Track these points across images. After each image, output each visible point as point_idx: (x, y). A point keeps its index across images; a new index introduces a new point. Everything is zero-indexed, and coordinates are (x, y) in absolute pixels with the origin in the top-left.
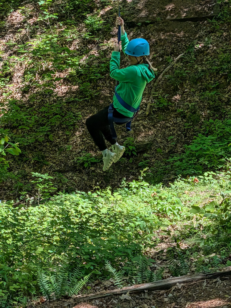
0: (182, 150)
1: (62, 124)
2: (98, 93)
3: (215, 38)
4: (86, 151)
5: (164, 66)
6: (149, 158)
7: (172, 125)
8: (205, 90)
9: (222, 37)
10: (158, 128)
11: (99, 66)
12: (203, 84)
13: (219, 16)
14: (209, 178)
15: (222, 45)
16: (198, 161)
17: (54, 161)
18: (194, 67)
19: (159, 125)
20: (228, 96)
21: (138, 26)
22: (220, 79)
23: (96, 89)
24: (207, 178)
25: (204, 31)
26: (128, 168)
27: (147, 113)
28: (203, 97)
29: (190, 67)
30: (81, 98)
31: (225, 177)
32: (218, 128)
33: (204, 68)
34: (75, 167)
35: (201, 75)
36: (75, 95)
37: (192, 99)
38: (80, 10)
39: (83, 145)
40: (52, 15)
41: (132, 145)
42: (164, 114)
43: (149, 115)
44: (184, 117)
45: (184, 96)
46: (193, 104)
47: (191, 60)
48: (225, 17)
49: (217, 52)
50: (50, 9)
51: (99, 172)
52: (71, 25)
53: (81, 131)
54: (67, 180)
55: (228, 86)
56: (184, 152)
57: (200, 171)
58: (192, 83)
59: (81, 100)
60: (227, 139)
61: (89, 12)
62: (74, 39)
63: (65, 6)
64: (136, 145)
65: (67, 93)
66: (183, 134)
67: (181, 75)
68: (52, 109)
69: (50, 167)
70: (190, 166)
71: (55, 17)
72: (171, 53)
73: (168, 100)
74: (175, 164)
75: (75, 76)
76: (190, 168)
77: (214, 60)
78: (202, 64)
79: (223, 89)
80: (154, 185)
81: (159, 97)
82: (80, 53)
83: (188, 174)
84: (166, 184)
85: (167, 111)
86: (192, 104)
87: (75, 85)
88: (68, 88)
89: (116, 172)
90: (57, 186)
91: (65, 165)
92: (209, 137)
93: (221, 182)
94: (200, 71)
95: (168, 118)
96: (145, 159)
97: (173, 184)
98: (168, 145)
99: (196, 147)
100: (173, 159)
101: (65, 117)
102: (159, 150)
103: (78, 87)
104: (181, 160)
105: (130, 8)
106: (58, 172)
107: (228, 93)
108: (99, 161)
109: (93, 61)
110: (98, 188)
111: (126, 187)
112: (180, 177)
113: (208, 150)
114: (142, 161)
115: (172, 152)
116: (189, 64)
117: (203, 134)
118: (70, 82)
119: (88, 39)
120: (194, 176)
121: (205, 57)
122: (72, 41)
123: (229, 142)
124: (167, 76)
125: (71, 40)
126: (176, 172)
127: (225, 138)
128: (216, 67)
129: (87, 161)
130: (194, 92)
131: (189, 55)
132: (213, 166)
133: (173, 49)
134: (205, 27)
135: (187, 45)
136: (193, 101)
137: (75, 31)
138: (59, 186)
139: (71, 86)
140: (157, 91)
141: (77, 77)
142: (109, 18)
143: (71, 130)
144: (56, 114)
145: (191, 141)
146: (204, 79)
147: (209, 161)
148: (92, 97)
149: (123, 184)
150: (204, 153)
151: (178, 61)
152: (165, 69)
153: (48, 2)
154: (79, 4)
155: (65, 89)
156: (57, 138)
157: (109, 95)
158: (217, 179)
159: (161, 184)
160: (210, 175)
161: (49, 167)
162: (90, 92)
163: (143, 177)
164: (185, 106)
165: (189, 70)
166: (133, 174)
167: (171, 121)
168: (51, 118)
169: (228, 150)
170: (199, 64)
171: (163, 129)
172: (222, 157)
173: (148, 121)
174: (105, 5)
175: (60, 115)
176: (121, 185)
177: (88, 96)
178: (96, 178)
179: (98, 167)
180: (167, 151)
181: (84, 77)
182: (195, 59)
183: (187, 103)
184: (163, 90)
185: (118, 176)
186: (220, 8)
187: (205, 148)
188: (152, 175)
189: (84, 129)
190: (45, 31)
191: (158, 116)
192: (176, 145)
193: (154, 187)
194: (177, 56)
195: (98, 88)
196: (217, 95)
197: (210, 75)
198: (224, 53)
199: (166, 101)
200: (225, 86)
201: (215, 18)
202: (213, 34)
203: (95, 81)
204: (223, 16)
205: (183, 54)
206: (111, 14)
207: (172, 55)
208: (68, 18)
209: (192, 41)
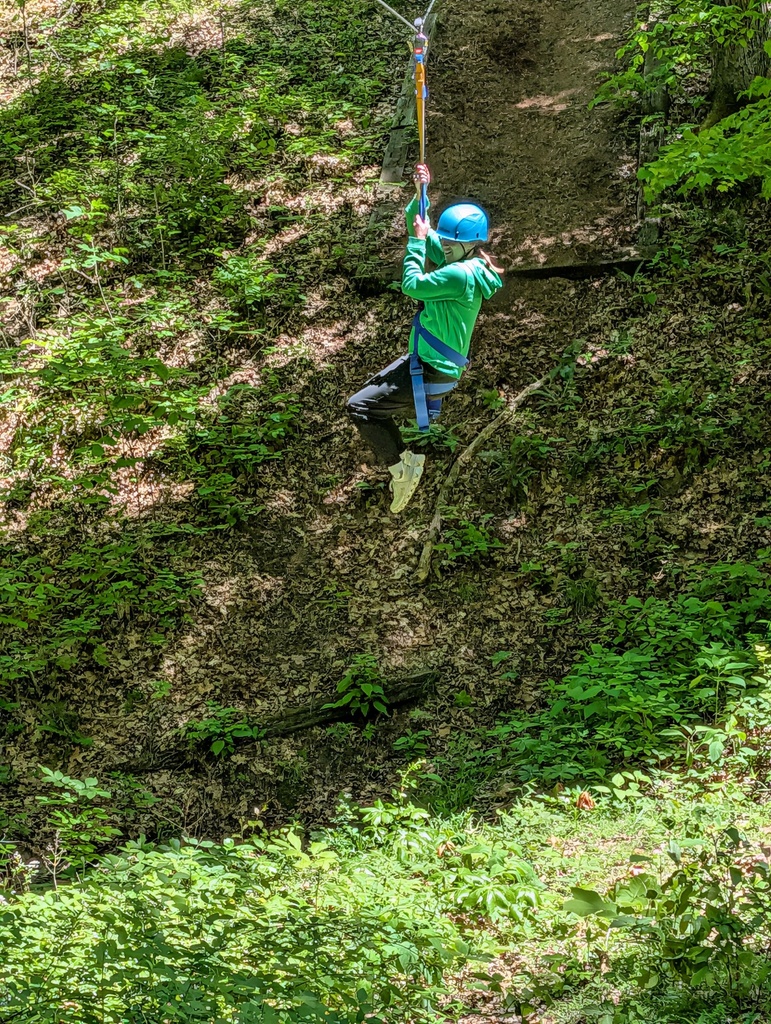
0: (537, 699)
1: (139, 612)
2: (260, 509)
3: (644, 332)
4: (217, 700)
5: (477, 420)
6: (427, 723)
7: (504, 615)
8: (613, 499)
9: (665, 330)
10: (458, 625)
11: (263, 421)
12: (606, 480)
13: (655, 261)
14: (628, 793)
15: (666, 356)
16: (590, 735)
17: (110, 735)
18: (576, 425)
19: (463, 614)
20: (686, 521)
21: (392, 291)
22: (659, 464)
23: (254, 494)
24: (621, 794)
26: (359, 758)
27: (423, 575)
28: (605, 523)
29: (564, 424)
30: (202, 524)
31: (681, 791)
32: (657, 626)
33: (610, 430)
34: (181, 755)
35: (599, 452)
36: (184, 514)
37: (570, 529)
38: (200, 239)
39: (207, 680)
40: (107, 253)
41: (373, 681)
42: (476, 577)
43: (427, 581)
44: (545, 589)
45: (544, 518)
46: (574, 545)
47: (565, 405)
48: (675, 266)
49: (651, 379)
50: (101, 234)
51: (263, 770)
52: (169, 286)
53: (204, 634)
54: (151, 800)
55: (687, 488)
56: (544, 705)
57: (597, 771)
58: (569, 477)
59: (202, 532)
60: (687, 664)
61: (230, 245)
62: (181, 333)
63: (151, 225)
64: (384, 681)
65: (155, 507)
66: (542, 645)
67: (534, 452)
68: (106, 561)
69: (98, 754)
70: (565, 753)
71: (118, 258)
72: (501, 382)
73: (491, 533)
74: (515, 744)
75: (184, 452)
76: (564, 759)
77: (642, 403)
78: (600, 418)
79: (671, 497)
80: (445, 817)
81: (463, 523)
82: (202, 376)
83: (559, 778)
84: (488, 813)
85: (488, 570)
86: (569, 545)
87: (182, 482)
88: (161, 491)
89: (319, 772)
90: (118, 819)
91: (146, 748)
92: (627, 656)
93: (668, 806)
94: (594, 438)
95: (491, 591)
96: (417, 726)
97: (511, 814)
98: (490, 682)
99: (585, 689)
100: (507, 729)
101: (150, 589)
102: (460, 696)
103: (191, 487)
104: (535, 732)
105: (367, 232)
106: (122, 772)
107: (687, 510)
108: (262, 735)
109: (242, 403)
110: (257, 827)
111: (352, 823)
112: (531, 791)
113: (625, 698)
114: (406, 735)
115: (505, 706)
116: (560, 415)
117: (609, 645)
118: (168, 472)
119: (228, 332)
120: (578, 787)
121: (611, 393)
122: (175, 338)
123: (693, 672)
124: (488, 455)
125: (170, 334)
126: (520, 772)
127: (680, 660)
128: (647, 428)
129: (222, 735)
130: (576, 508)
131: (559, 388)
132: (642, 754)
133: (508, 365)
134: (609, 298)
135: (552, 355)
136: (572, 537)
137: (185, 306)
138: (124, 819)
139: (169, 484)
140: (455, 503)
141: (191, 454)
142: (295, 265)
143: (167, 629)
144: (120, 578)
145: (566, 669)
146: (609, 464)
147: (626, 735)
148: (238, 519)
149: (342, 814)
150: (612, 708)
151: (522, 407)
152: (480, 430)
153: (95, 211)
154: (199, 219)
155: (150, 494)
156: (119, 656)
157: (295, 515)
158: (653, 797)
159: (468, 814)
160: (631, 784)
161: (93, 754)
162: (232, 504)
163: (409, 790)
164: (548, 552)
165: (560, 436)
166: (374, 776)
167: (500, 603)
168: (101, 591)
169: (689, 699)
170: (591, 418)
171: (476, 629)
172: (669, 722)
173: (426, 600)
174: (285, 223)
175: (130, 579)
176: (334, 814)
177: (225, 517)
178: (252, 791)
179: (259, 753)
180: (489, 700)
181: (212, 457)
182: (578, 399)
183: (555, 543)
184: (477, 499)
185: (324, 784)
186: (660, 237)
187: (615, 693)
188: (439, 779)
189: (211, 627)
190: (85, 306)
191: (457, 585)
192: (518, 682)
193: (446, 824)
194: (520, 388)
195: (261, 492)
196: (652, 517)
197: (628, 453)
198: (672, 380)
199: (484, 534)
200: (676, 487)
201: (644, 270)
202: (637, 320)
203: (249, 468)
204: (669, 264)
205: (538, 384)
206: (304, 253)
207: (505, 387)
208: (160, 265)
209: (570, 343)
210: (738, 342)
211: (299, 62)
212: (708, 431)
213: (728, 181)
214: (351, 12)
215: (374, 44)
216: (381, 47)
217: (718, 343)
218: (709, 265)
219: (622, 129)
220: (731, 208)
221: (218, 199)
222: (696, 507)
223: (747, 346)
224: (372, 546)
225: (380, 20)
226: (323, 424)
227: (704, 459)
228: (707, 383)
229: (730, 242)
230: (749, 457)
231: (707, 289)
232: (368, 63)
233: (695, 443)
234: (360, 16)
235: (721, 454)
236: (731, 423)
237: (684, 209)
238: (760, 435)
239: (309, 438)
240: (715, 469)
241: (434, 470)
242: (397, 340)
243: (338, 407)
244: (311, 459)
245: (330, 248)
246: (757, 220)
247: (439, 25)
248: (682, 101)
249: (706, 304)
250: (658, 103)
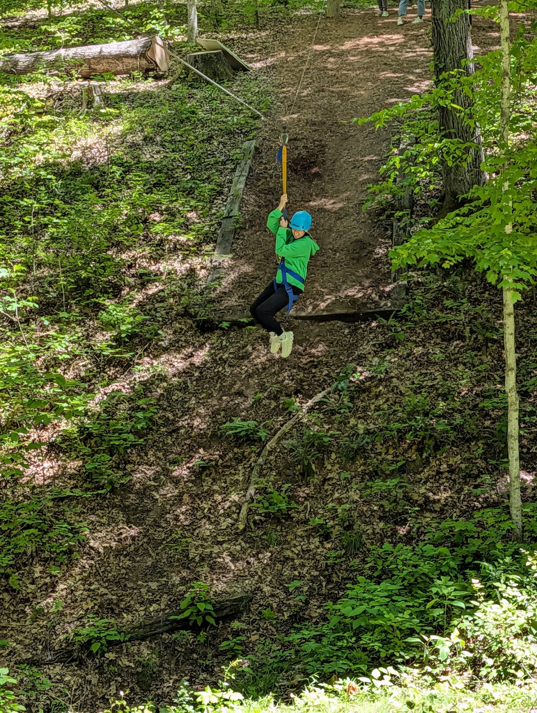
0: (320, 615)
1: (42, 551)
2: (128, 479)
3: (396, 359)
4: (96, 614)
6: (243, 631)
7: (298, 555)
8: (374, 475)
9: (410, 358)
10: (265, 562)
11: (131, 417)
12: (369, 461)
13: (404, 310)
14: (382, 682)
15: (411, 376)
16: (357, 641)
17: (20, 638)
18: (349, 423)
19: (269, 554)
20: (425, 491)
21: (222, 329)
22: (406, 451)
23: (125, 469)
24: (378, 683)
25: (371, 343)
26: (195, 656)
27: (241, 527)
28: (368, 491)
29: (340, 422)
30: (87, 490)
31: (420, 681)
32: (404, 565)
33: (372, 426)
34: (70, 653)
35: (364, 442)
36: (75, 482)
37: (344, 495)
38: (90, 292)
39: (89, 599)
40: (24, 301)
41: (205, 601)
42: (279, 528)
43: (244, 530)
44: (326, 537)
45: (326, 487)
46: (347, 506)
47: (341, 409)
48: (417, 314)
49: (401, 392)
50: (21, 287)
51: (127, 663)
52: (68, 323)
53: (87, 566)
54: (48, 684)
55: (425, 467)
56: (325, 619)
57: (361, 666)
58: (344, 459)
59: (89, 494)
60: (425, 591)
61: (110, 296)
62: (75, 356)
63: (56, 282)
64: (213, 601)
65: (54, 478)
66: (324, 576)
67: (319, 441)
68: (20, 514)
69: (11, 651)
70: (339, 653)
71: (31, 304)
72: (297, 392)
73: (289, 497)
74: (304, 647)
75: (76, 438)
76: (338, 657)
77: (394, 408)
78: (365, 418)
79: (415, 473)
80: (255, 699)
81: (270, 490)
82: (89, 386)
83: (334, 671)
84: (285, 696)
85: (287, 523)
86: (343, 506)
87: (74, 460)
88: (59, 466)
89: (166, 666)
90: (24, 698)
91: (45, 648)
92: (384, 585)
93: (410, 692)
94: (361, 432)
95: (289, 538)
96: (236, 633)
97: (301, 697)
98: (288, 602)
99: (353, 608)
100: (299, 636)
101: (51, 534)
102: (266, 612)
103: (80, 463)
104: (318, 639)
105: (206, 288)
106: (28, 664)
107: (425, 483)
108: (127, 639)
109: (117, 405)
110: (122, 705)
111: (189, 703)
112: (315, 681)
113: (381, 615)
114: (228, 639)
115: (298, 619)
116: (338, 415)
117: (370, 578)
118: (64, 453)
119: (107, 356)
120: (348, 678)
121: (373, 401)
122: (72, 359)
123: (429, 597)
124: (287, 443)
125: (68, 356)
126: (308, 667)
127: (420, 589)
128: (397, 425)
129: (99, 639)
130: (349, 481)
131: (337, 396)
132: (393, 655)
133: (302, 381)
134: (372, 336)
135: (333, 375)
136: (345, 501)
137: (79, 338)
138: (28, 698)
139: (65, 461)
140: (264, 476)
141: (81, 440)
142: (155, 310)
143: (62, 563)
144: (29, 527)
145: (341, 593)
146: (372, 450)
147: (382, 641)
148: (113, 486)
149: (182, 696)
150: (372, 622)
151: (311, 410)
152: (282, 425)
153: (16, 272)
154: (89, 278)
155: (52, 468)
156: (28, 582)
157: (153, 483)
158: (400, 686)
159: (270, 697)
160: (384, 677)
161: (8, 651)
162: (108, 476)
163: (229, 681)
164: (329, 511)
165: (338, 430)
166: (207, 669)
167: (295, 546)
168: (15, 536)
169: (426, 616)
170: (359, 418)
171: (278, 565)
172: (412, 632)
173: (243, 544)
174: (148, 281)
175: (36, 528)
176: (176, 696)
177: (104, 485)
178: (119, 679)
179: (125, 651)
180: (286, 615)
181: (96, 442)
182: (351, 405)
183: (333, 504)
184: (279, 474)
185: (170, 674)
186: (407, 294)
187: (374, 611)
188: (251, 672)
189: (93, 562)
190: (9, 337)
191: (265, 534)
192: (307, 603)
193: (255, 704)
194: (311, 397)
195: (129, 467)
196: (401, 487)
197: (384, 443)
198: (415, 393)
199: (284, 498)
200: (418, 467)
201: (396, 317)
202: (391, 351)
203: (121, 451)
204: (413, 312)
205: (324, 393)
206: (161, 302)
207: (300, 396)
208: (62, 309)
209: (345, 366)
210: (461, 367)
211: (160, 172)
212: (439, 428)
213: (450, 261)
214: (197, 138)
215: (212, 160)
216: (217, 163)
217: (447, 367)
218: (440, 314)
219: (381, 221)
220: (456, 275)
221: (103, 265)
222: (431, 481)
223: (467, 370)
224: (206, 506)
225: (216, 144)
226: (173, 420)
227: (437, 447)
228: (439, 395)
229: (455, 299)
230: (468, 447)
231: (439, 330)
232: (208, 173)
233: (431, 436)
234: (203, 141)
235: (449, 444)
236: (455, 423)
237: (424, 276)
238: (475, 432)
239: (163, 430)
240: (444, 455)
241: (250, 454)
242: (225, 362)
243: (184, 408)
244: (164, 444)
245: (180, 299)
246: (473, 284)
247: (256, 149)
248: (423, 202)
249: (438, 341)
250: (406, 203)
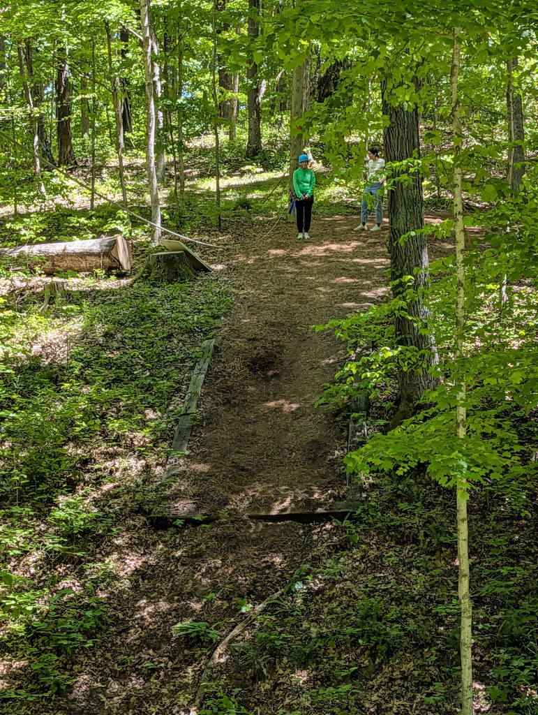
2: (75, 680)
3: (350, 561)
5: (232, 620)
8: (326, 680)
9: (364, 560)
11: (80, 616)
12: (321, 666)
13: (358, 512)
15: (364, 579)
18: (302, 625)
20: (377, 698)
21: (176, 527)
22: (358, 656)
23: (71, 670)
25: (325, 544)
28: (320, 698)
29: (293, 625)
30: (32, 691)
33: (325, 630)
35: (317, 646)
36: (20, 682)
37: (295, 701)
38: (43, 487)
45: (277, 693)
46: (298, 713)
47: (294, 611)
48: (372, 516)
49: (354, 595)
52: (20, 518)
55: (378, 674)
58: (296, 663)
59: (33, 696)
61: (64, 491)
62: (26, 552)
63: (10, 476)
67: (271, 644)
72: (249, 593)
73: (239, 702)
75: (23, 637)
77: (347, 612)
78: (318, 621)
79: (367, 680)
81: (219, 694)
82: (39, 583)
86: (294, 713)
87: (19, 660)
88: (4, 665)
94: (314, 635)
103: (26, 663)
105: (161, 485)
107: (377, 690)
109: (66, 603)
116: (290, 618)
118: (10, 652)
119: (59, 553)
121: (326, 604)
122: (22, 555)
124: (238, 646)
125: (18, 552)
128: (350, 630)
130: (300, 687)
131: (290, 599)
133: (255, 581)
134: (326, 537)
135: (287, 576)
136: (296, 707)
137: (30, 533)
139: (11, 660)
140: (215, 679)
141: (28, 639)
142: (109, 506)
146: (324, 654)
148: (59, 687)
151: (264, 611)
152: (234, 627)
154: (44, 473)
157: (99, 685)
162: (55, 676)
165: (290, 633)
170: (312, 621)
177: (50, 686)
181: (43, 641)
182: (304, 607)
183: (284, 711)
184: (230, 677)
194: (263, 598)
195: (76, 668)
196: (353, 694)
197: (337, 646)
198: (369, 596)
199: (234, 703)
200: (370, 673)
201: (350, 519)
202: (345, 553)
203: (69, 650)
204: (367, 515)
205: (276, 595)
206: (116, 498)
207: (252, 597)
208: (15, 503)
209: (299, 567)
210: (414, 572)
211: (119, 368)
212: (395, 633)
213: (404, 467)
214: (157, 336)
215: (171, 358)
216: (176, 360)
217: (400, 571)
218: (394, 517)
219: (338, 422)
220: (410, 478)
221: (58, 459)
222: (383, 688)
223: (420, 574)
224: (154, 710)
225: (176, 341)
226: (123, 619)
227: (390, 653)
228: (392, 599)
229: (410, 501)
230: (421, 653)
231: (393, 533)
232: (166, 370)
233: (384, 642)
234: (163, 338)
235: (401, 650)
236: (409, 629)
237: (379, 478)
238: (429, 638)
239: (113, 629)
240: (397, 661)
241: (200, 656)
242: (178, 561)
243: (134, 607)
244: (113, 645)
245: (134, 495)
246: (428, 487)
247: (216, 348)
248: (378, 405)
249: (393, 544)
250: (362, 405)
